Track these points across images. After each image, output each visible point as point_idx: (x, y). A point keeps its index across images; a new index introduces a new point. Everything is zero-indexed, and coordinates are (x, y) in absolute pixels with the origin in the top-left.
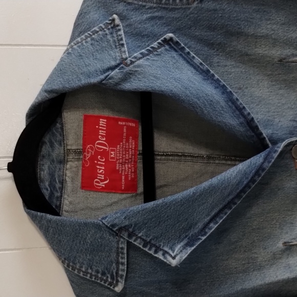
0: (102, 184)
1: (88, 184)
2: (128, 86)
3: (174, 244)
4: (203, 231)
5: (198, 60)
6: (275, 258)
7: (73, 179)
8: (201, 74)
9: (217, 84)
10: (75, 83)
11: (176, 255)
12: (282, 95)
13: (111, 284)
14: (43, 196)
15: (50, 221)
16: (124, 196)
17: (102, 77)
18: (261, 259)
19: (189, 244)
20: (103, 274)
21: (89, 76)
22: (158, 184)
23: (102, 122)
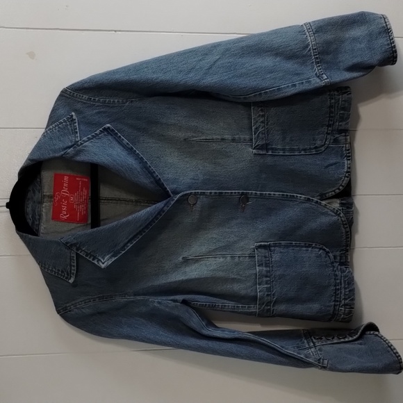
0: (65, 217)
1: (56, 217)
2: (79, 158)
3: (105, 255)
4: (123, 248)
5: (126, 141)
6: (177, 267)
7: (47, 214)
8: (127, 150)
9: (137, 157)
10: (47, 156)
11: (105, 262)
12: (187, 162)
13: (67, 278)
14: (27, 223)
15: (30, 239)
16: (79, 225)
17: (62, 153)
18: (167, 267)
19: (114, 256)
20: (62, 272)
21: (55, 151)
22: (101, 218)
23: (66, 178)
